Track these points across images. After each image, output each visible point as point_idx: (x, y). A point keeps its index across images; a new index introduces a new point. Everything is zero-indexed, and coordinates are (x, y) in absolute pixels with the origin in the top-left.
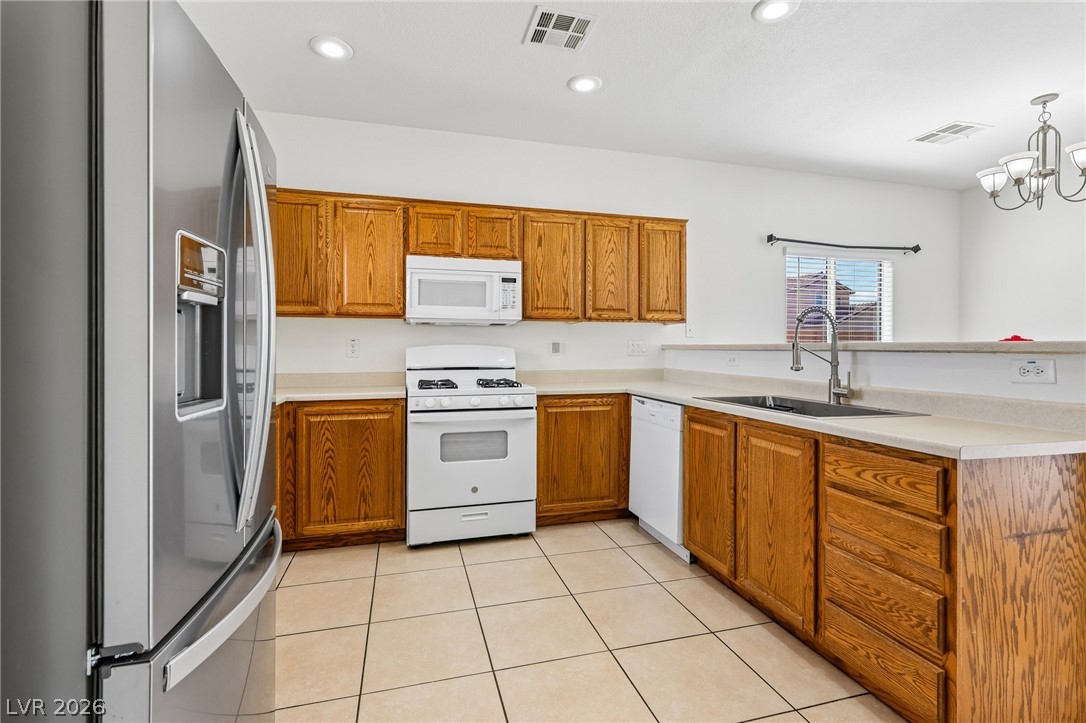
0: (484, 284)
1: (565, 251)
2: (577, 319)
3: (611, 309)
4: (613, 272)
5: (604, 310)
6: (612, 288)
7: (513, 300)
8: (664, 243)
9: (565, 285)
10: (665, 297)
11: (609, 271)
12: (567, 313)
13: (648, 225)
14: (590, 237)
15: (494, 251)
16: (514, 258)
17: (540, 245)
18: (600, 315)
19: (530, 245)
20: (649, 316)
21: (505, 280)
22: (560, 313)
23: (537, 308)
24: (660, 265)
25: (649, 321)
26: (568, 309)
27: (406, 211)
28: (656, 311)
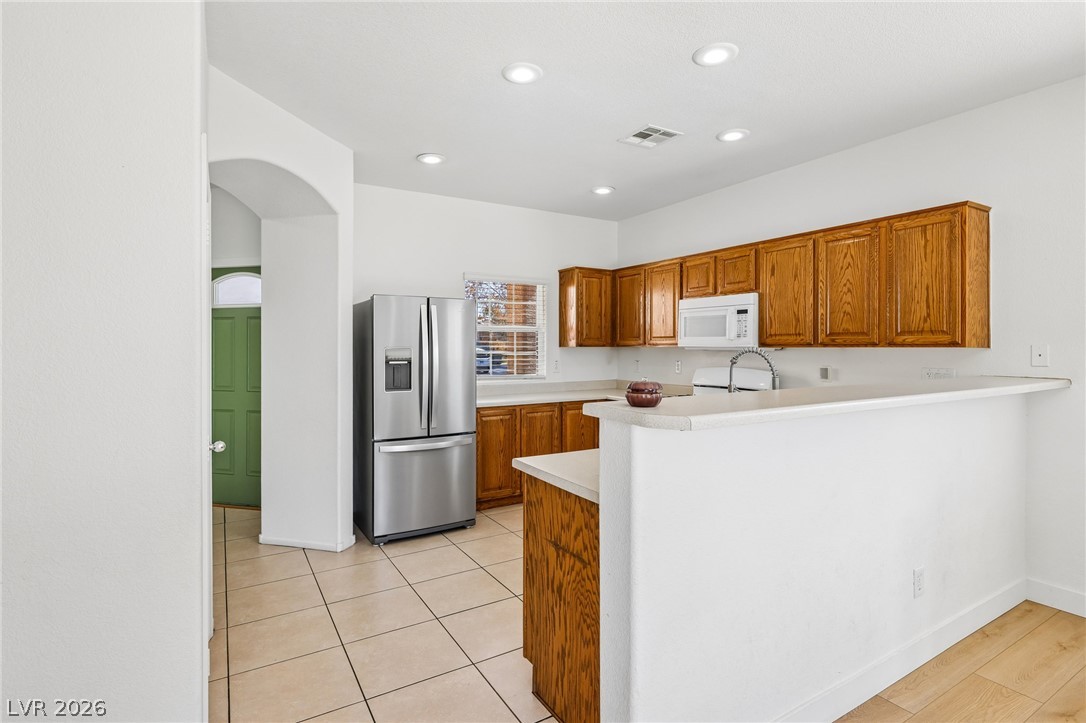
0: (725, 317)
1: (796, 276)
2: (809, 345)
3: (847, 332)
4: (849, 290)
5: (839, 334)
6: (848, 308)
7: (745, 329)
8: (923, 242)
9: (796, 310)
10: (924, 313)
11: (845, 289)
12: (799, 339)
13: (898, 225)
14: (823, 255)
15: (736, 286)
16: (750, 291)
17: (773, 274)
18: (833, 340)
19: (765, 277)
20: (900, 339)
21: (739, 312)
22: (791, 339)
23: (771, 335)
24: (916, 272)
25: (903, 345)
26: (799, 334)
27: (681, 267)
28: (911, 333)
